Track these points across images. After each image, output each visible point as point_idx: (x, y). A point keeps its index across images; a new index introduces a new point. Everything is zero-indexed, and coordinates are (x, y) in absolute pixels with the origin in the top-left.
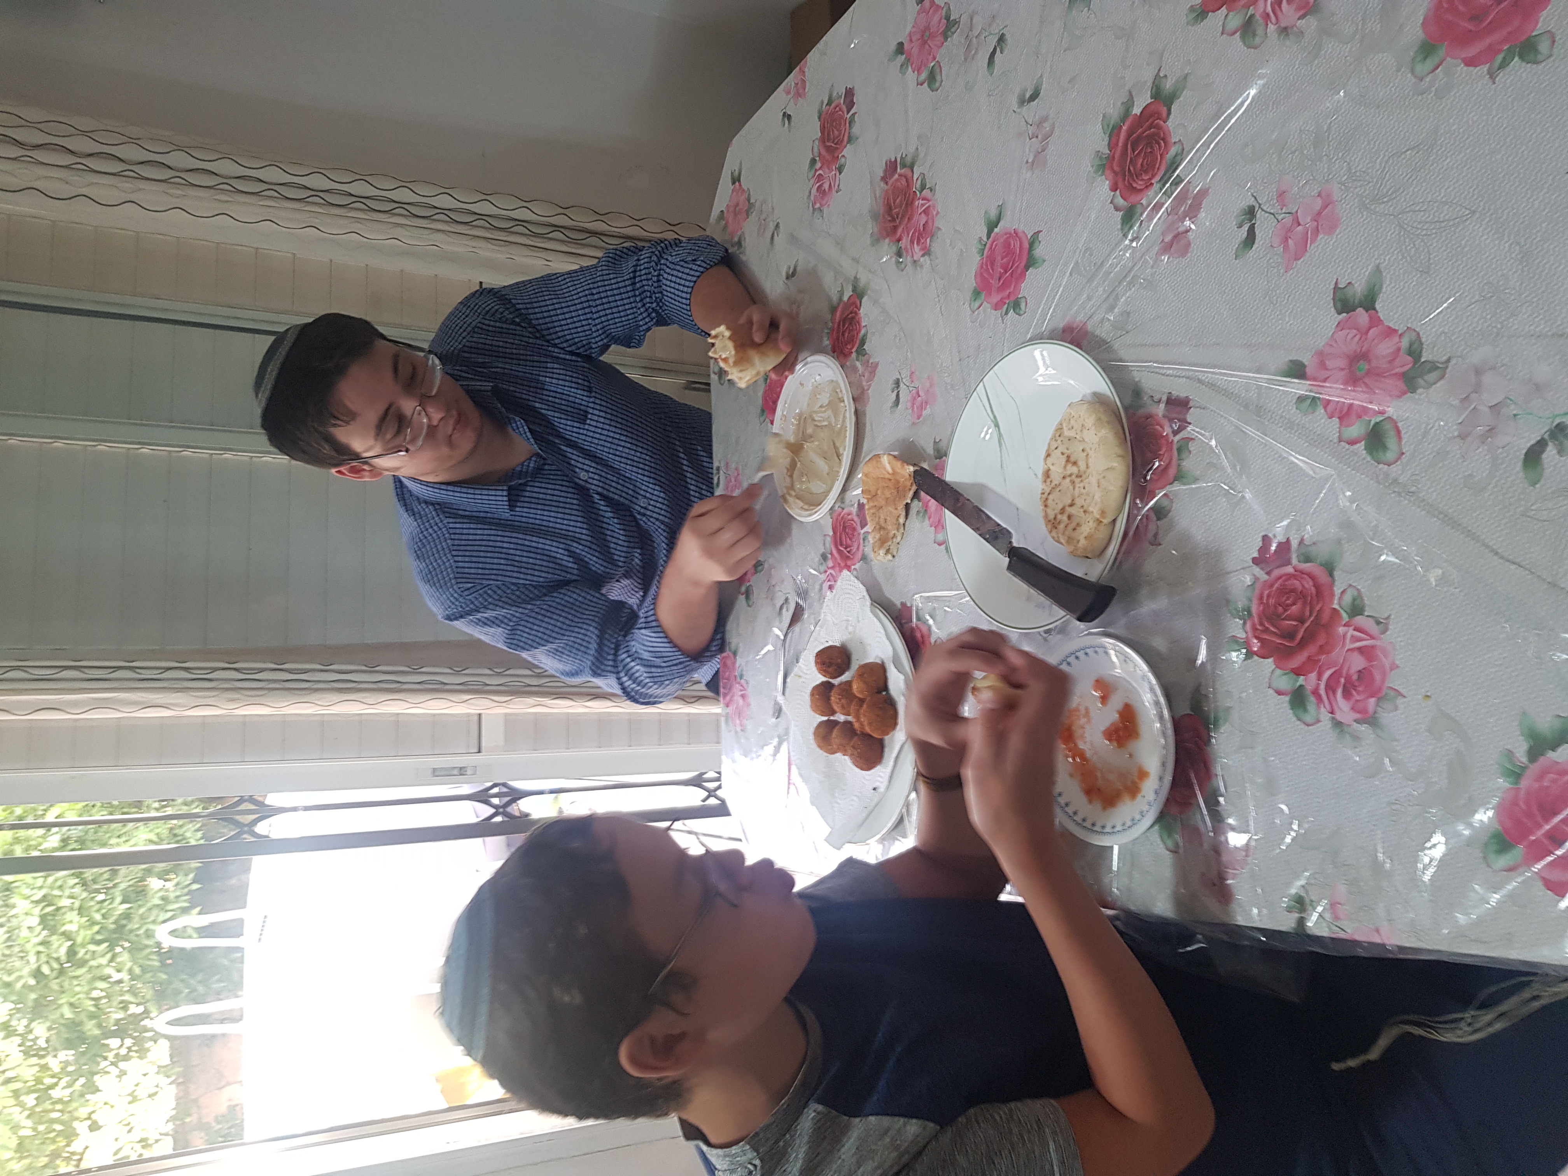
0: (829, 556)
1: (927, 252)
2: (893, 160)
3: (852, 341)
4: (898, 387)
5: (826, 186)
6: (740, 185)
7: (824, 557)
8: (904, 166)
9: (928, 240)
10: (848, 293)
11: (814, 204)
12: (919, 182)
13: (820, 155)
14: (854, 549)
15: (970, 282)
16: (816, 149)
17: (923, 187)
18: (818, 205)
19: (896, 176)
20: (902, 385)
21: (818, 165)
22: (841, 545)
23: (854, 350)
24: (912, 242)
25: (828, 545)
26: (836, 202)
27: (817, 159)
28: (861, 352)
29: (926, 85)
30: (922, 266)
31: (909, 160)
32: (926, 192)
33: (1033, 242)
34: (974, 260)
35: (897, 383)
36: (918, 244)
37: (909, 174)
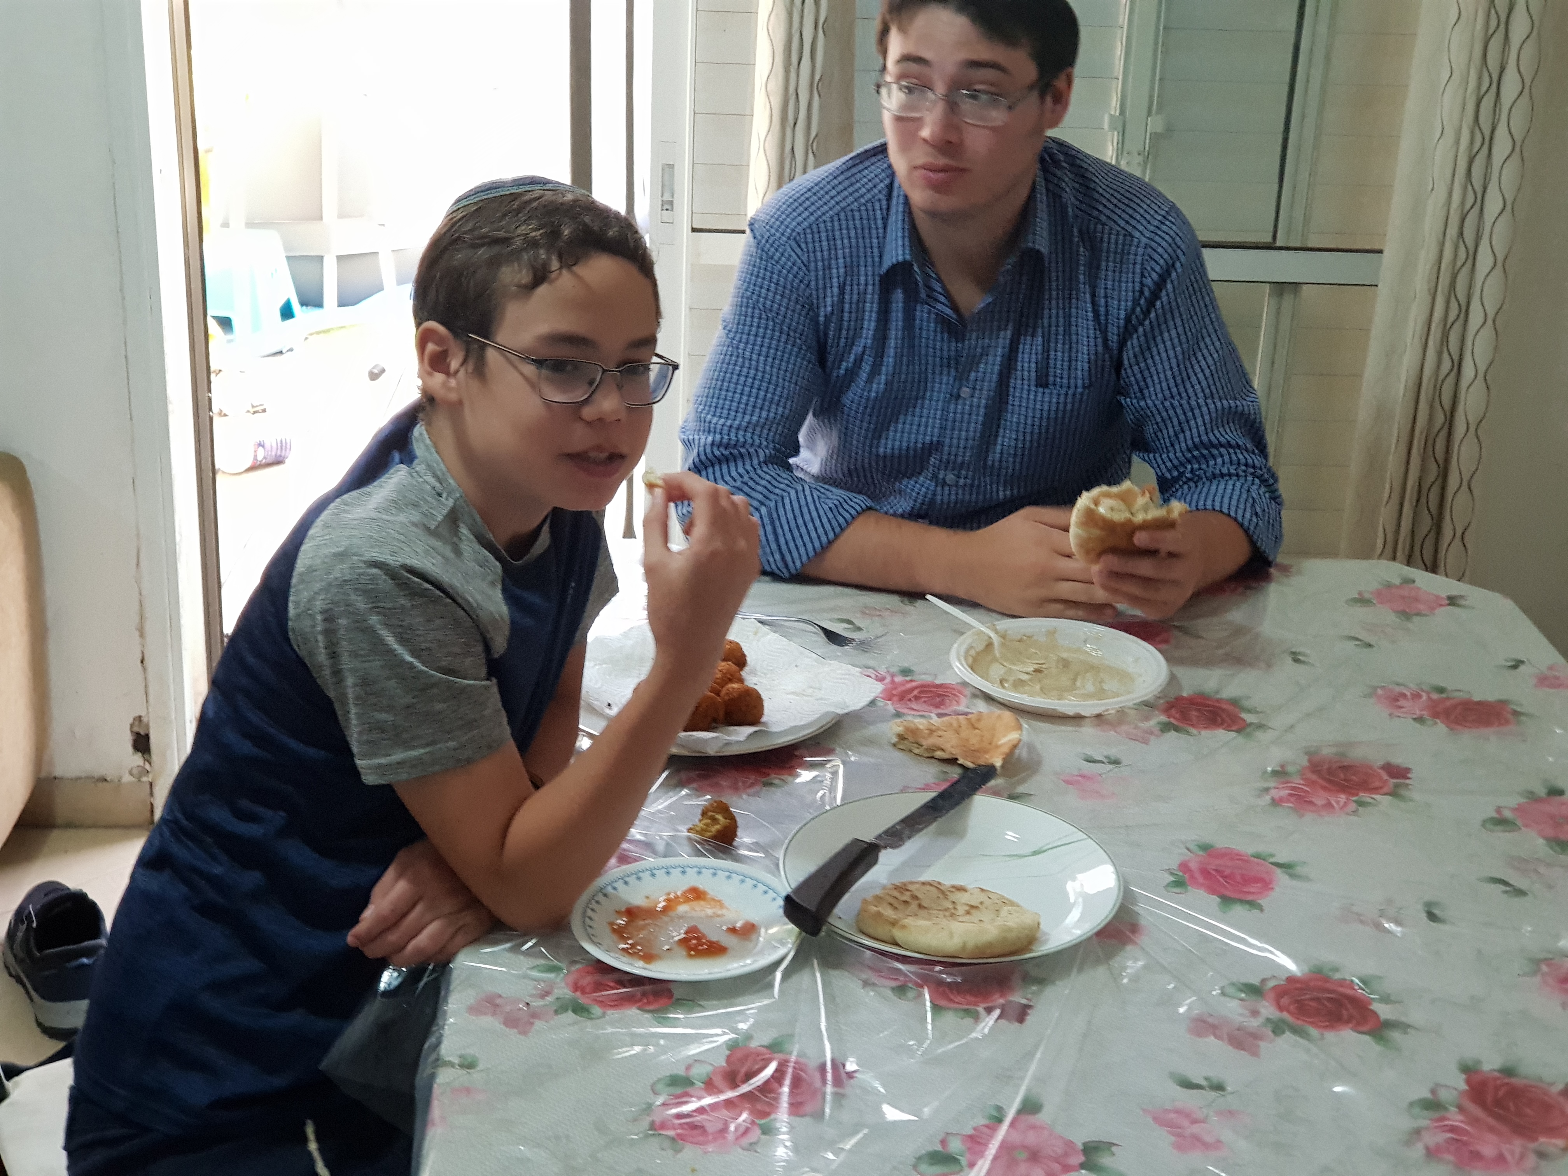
0: (908, 678)
1: (1276, 803)
2: (1409, 775)
3: (1185, 717)
4: (1110, 763)
5: (1403, 702)
6: (1441, 605)
7: (906, 672)
8: (1397, 786)
9: (1291, 805)
10: (1249, 718)
11: (1382, 688)
12: (1369, 800)
13: (1448, 698)
14: (914, 705)
15: (1221, 842)
16: (1457, 694)
17: (1361, 804)
18: (1380, 692)
19: (1385, 777)
20: (1111, 766)
21: (1435, 696)
22: (920, 693)
23: (1172, 720)
24: (1294, 788)
25: (923, 677)
26: (1377, 711)
27: (1444, 695)
28: (1166, 728)
29: (1495, 815)
30: (1259, 796)
31: (1403, 792)
32: (1353, 806)
33: (1252, 904)
34: (1248, 848)
35: (1116, 762)
36: (1290, 795)
37: (1385, 790)
